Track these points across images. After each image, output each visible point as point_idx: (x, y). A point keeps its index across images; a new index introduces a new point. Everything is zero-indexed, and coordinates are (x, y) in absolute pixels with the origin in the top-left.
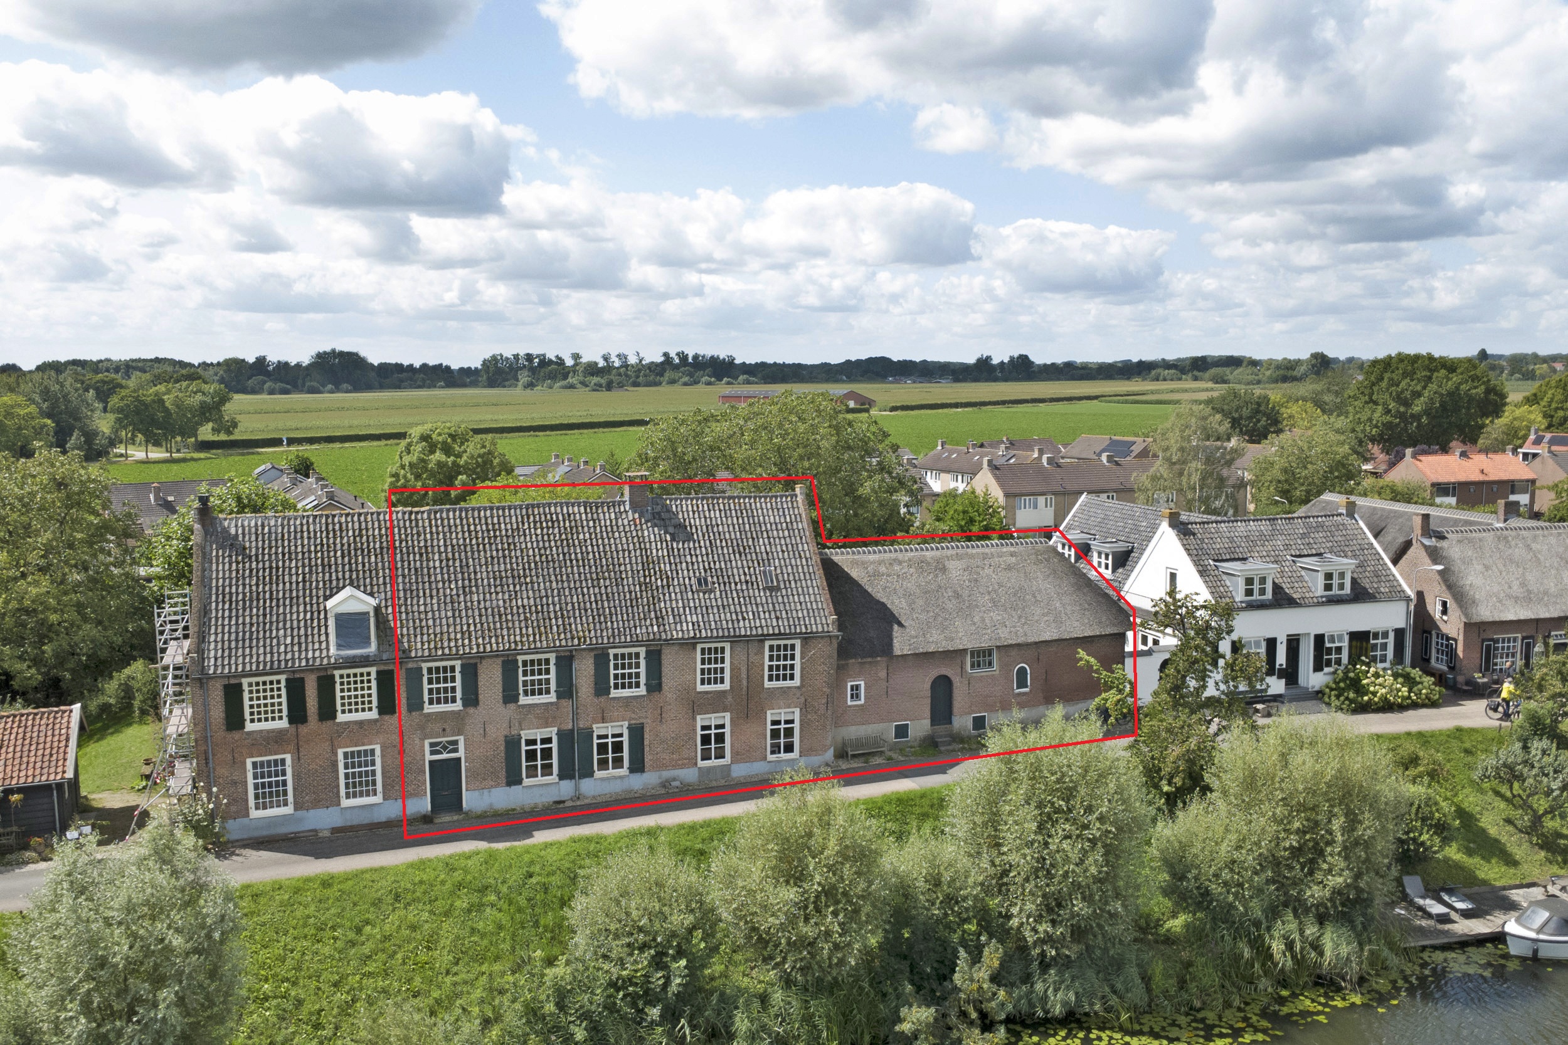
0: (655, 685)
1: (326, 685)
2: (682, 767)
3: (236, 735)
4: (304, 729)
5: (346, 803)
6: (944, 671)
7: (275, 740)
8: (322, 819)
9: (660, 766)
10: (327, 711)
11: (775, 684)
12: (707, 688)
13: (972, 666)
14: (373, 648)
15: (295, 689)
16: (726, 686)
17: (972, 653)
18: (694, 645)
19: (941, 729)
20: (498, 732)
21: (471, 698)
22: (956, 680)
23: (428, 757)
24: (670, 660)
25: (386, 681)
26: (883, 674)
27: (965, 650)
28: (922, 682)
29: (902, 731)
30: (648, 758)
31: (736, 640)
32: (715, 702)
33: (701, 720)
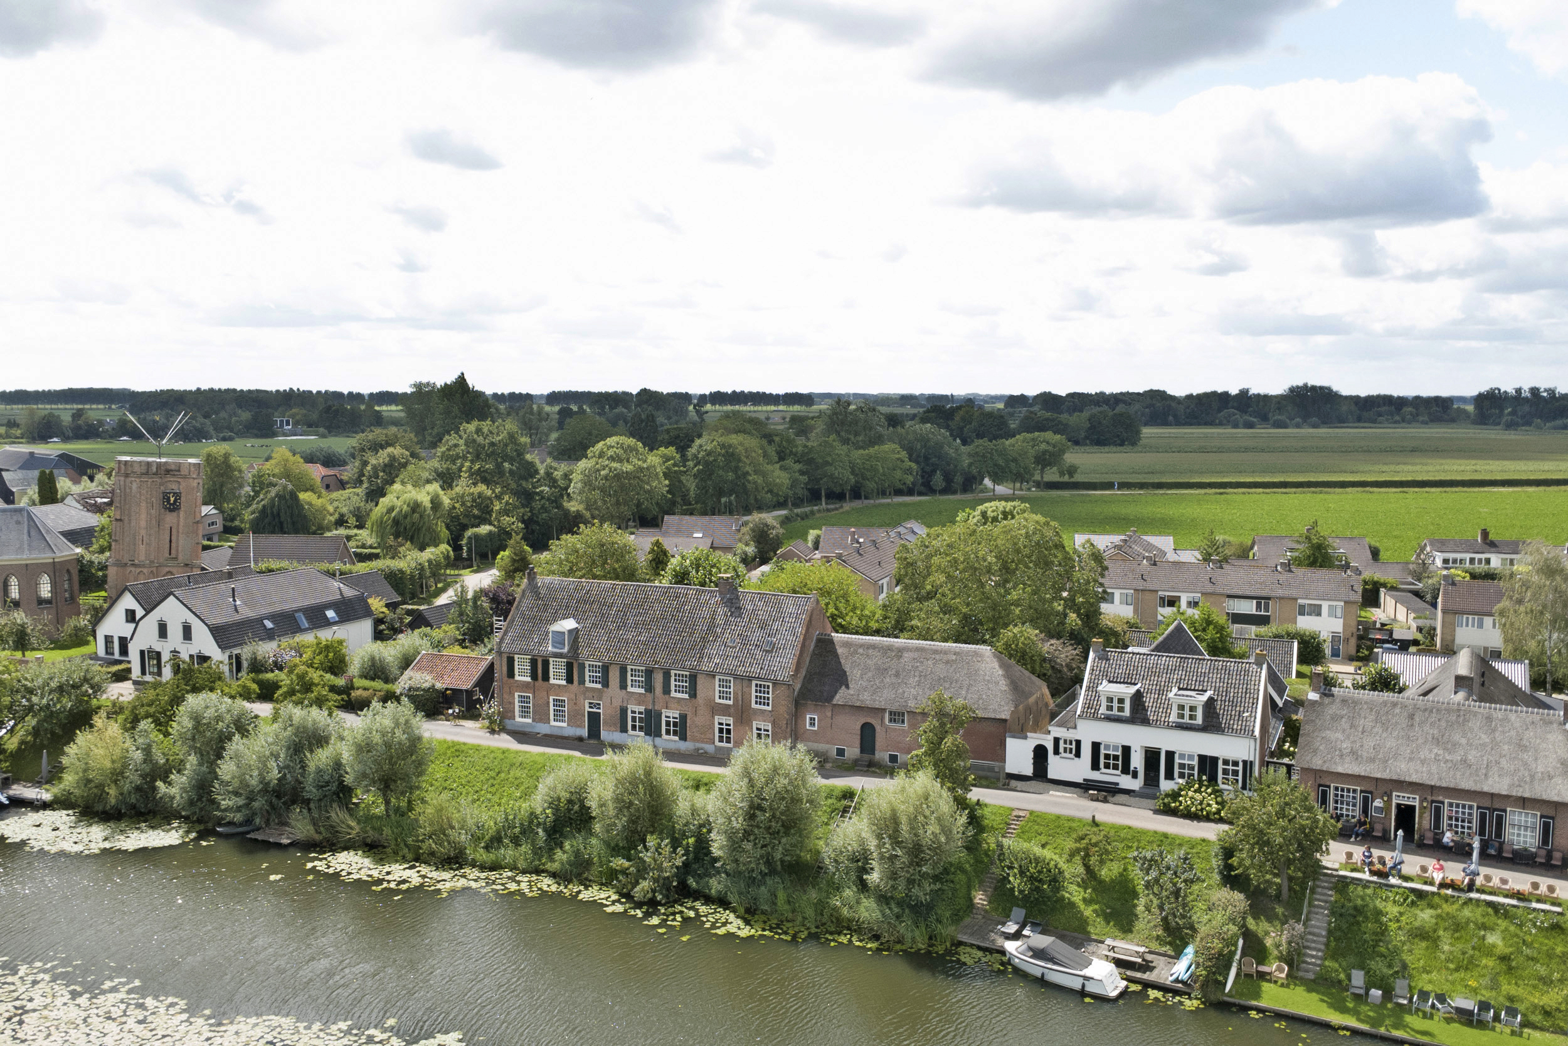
0: (693, 694)
1: (546, 664)
2: (706, 743)
3: (511, 680)
4: (537, 684)
5: (553, 723)
6: (869, 720)
7: (524, 686)
8: (542, 729)
9: (694, 740)
10: (546, 678)
11: (758, 707)
12: (721, 701)
13: (890, 721)
14: (566, 650)
15: (534, 662)
16: (731, 702)
17: (891, 713)
18: (714, 676)
19: (866, 757)
20: (617, 703)
21: (606, 684)
22: (878, 728)
23: (587, 709)
24: (701, 681)
25: (569, 667)
26: (829, 714)
27: (884, 710)
28: (855, 724)
29: (841, 752)
30: (688, 733)
31: (736, 677)
32: (725, 710)
33: (717, 719)
